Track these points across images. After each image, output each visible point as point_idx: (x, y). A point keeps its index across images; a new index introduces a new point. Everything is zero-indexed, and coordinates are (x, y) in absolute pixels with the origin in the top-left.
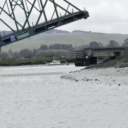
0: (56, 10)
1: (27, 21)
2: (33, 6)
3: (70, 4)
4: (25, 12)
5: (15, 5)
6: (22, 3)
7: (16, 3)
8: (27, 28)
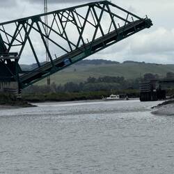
0: (113, 21)
1: (81, 37)
2: (86, 20)
3: (129, 13)
4: (78, 27)
5: (66, 22)
6: (74, 19)
7: (67, 19)
8: (82, 46)
